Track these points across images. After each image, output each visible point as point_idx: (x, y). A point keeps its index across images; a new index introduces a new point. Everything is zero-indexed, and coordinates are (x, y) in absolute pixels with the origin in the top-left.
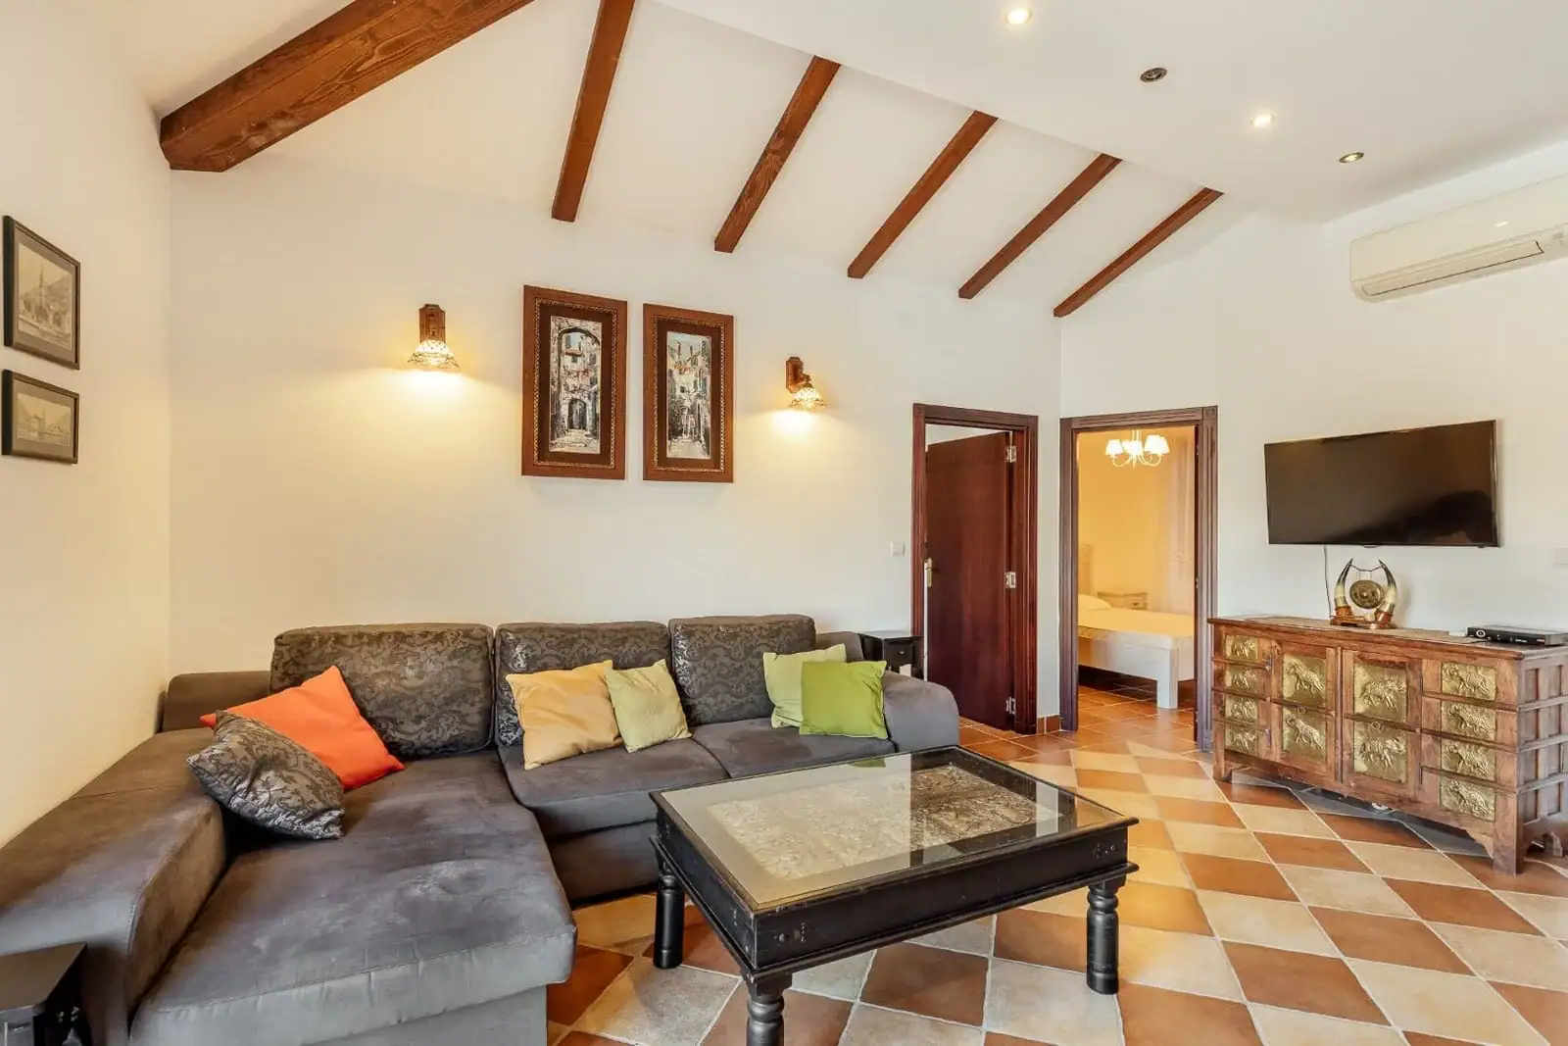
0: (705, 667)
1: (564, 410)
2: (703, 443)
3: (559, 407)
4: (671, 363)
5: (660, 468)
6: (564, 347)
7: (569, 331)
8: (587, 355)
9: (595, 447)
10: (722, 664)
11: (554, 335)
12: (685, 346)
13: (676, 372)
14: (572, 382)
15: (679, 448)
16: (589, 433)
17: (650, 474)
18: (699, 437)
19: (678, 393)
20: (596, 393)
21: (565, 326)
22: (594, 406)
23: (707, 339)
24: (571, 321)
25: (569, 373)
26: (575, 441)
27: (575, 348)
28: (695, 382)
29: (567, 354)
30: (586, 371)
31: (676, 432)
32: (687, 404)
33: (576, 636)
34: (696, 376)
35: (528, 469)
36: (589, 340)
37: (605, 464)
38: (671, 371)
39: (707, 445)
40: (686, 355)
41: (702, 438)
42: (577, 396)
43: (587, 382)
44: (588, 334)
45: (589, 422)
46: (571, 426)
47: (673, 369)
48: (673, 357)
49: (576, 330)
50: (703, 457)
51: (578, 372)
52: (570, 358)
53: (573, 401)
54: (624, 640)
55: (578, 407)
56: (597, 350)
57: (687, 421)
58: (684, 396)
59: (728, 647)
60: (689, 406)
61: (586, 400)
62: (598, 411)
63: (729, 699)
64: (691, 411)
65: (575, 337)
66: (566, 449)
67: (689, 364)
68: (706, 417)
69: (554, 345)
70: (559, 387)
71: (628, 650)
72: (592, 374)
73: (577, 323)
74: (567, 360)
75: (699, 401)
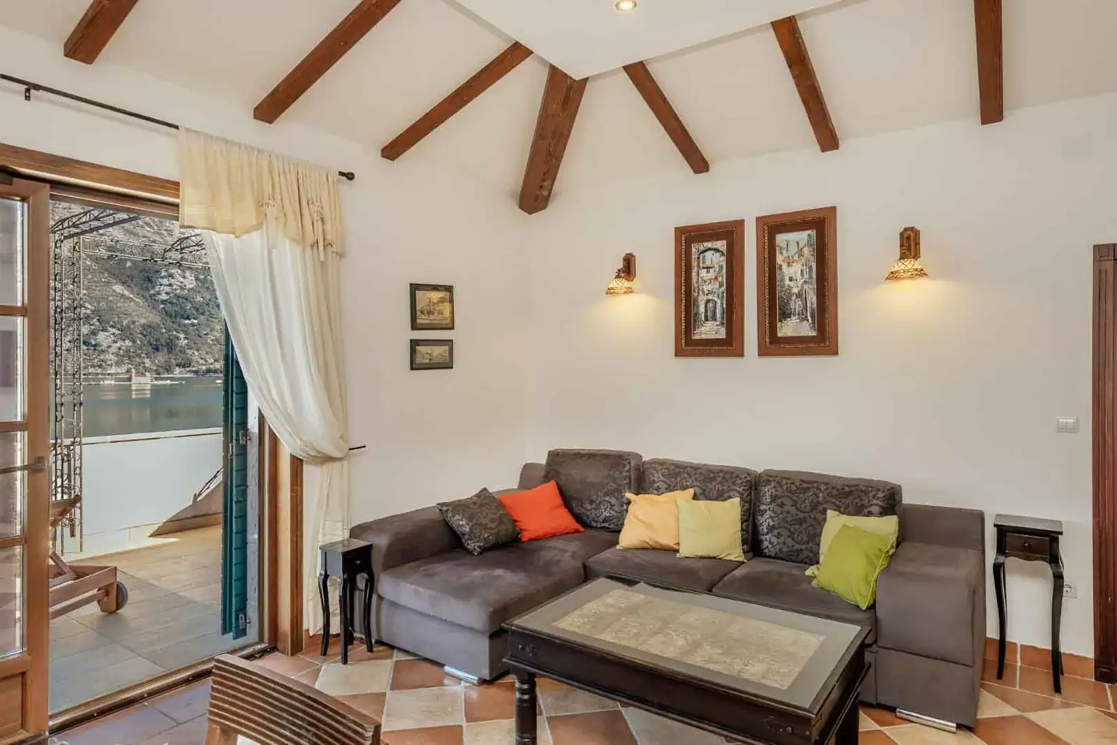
0: (774, 512)
1: (702, 309)
2: (810, 321)
3: (698, 307)
4: (779, 259)
5: (773, 344)
6: (701, 265)
7: (705, 251)
8: (717, 266)
9: (722, 334)
10: (788, 513)
11: (694, 257)
12: (795, 243)
13: (785, 267)
14: (706, 288)
15: (789, 328)
16: (718, 323)
17: (763, 352)
18: (806, 317)
19: (787, 282)
20: (723, 293)
21: (702, 248)
22: (722, 304)
23: (813, 233)
24: (705, 244)
25: (705, 282)
26: (710, 330)
27: (708, 263)
28: (802, 271)
29: (704, 268)
30: (716, 278)
31: (786, 315)
32: (795, 290)
33: (682, 470)
34: (803, 265)
35: (679, 353)
36: (718, 254)
37: (729, 346)
38: (781, 266)
39: (814, 323)
40: (793, 249)
41: (810, 318)
42: (710, 297)
43: (717, 285)
44: (717, 250)
45: (718, 315)
46: (707, 319)
47: (782, 263)
48: (781, 253)
49: (709, 249)
50: (810, 334)
51: (710, 279)
52: (705, 270)
53: (708, 301)
54: (713, 479)
55: (711, 305)
56: (722, 260)
57: (795, 305)
58: (792, 284)
59: (795, 499)
60: (796, 292)
61: (716, 299)
62: (725, 306)
63: (790, 542)
64: (799, 295)
65: (709, 254)
66: (704, 337)
67: (796, 257)
68: (812, 298)
69: (694, 264)
70: (698, 292)
71: (714, 486)
72: (720, 279)
73: (709, 245)
74: (703, 273)
75: (806, 287)
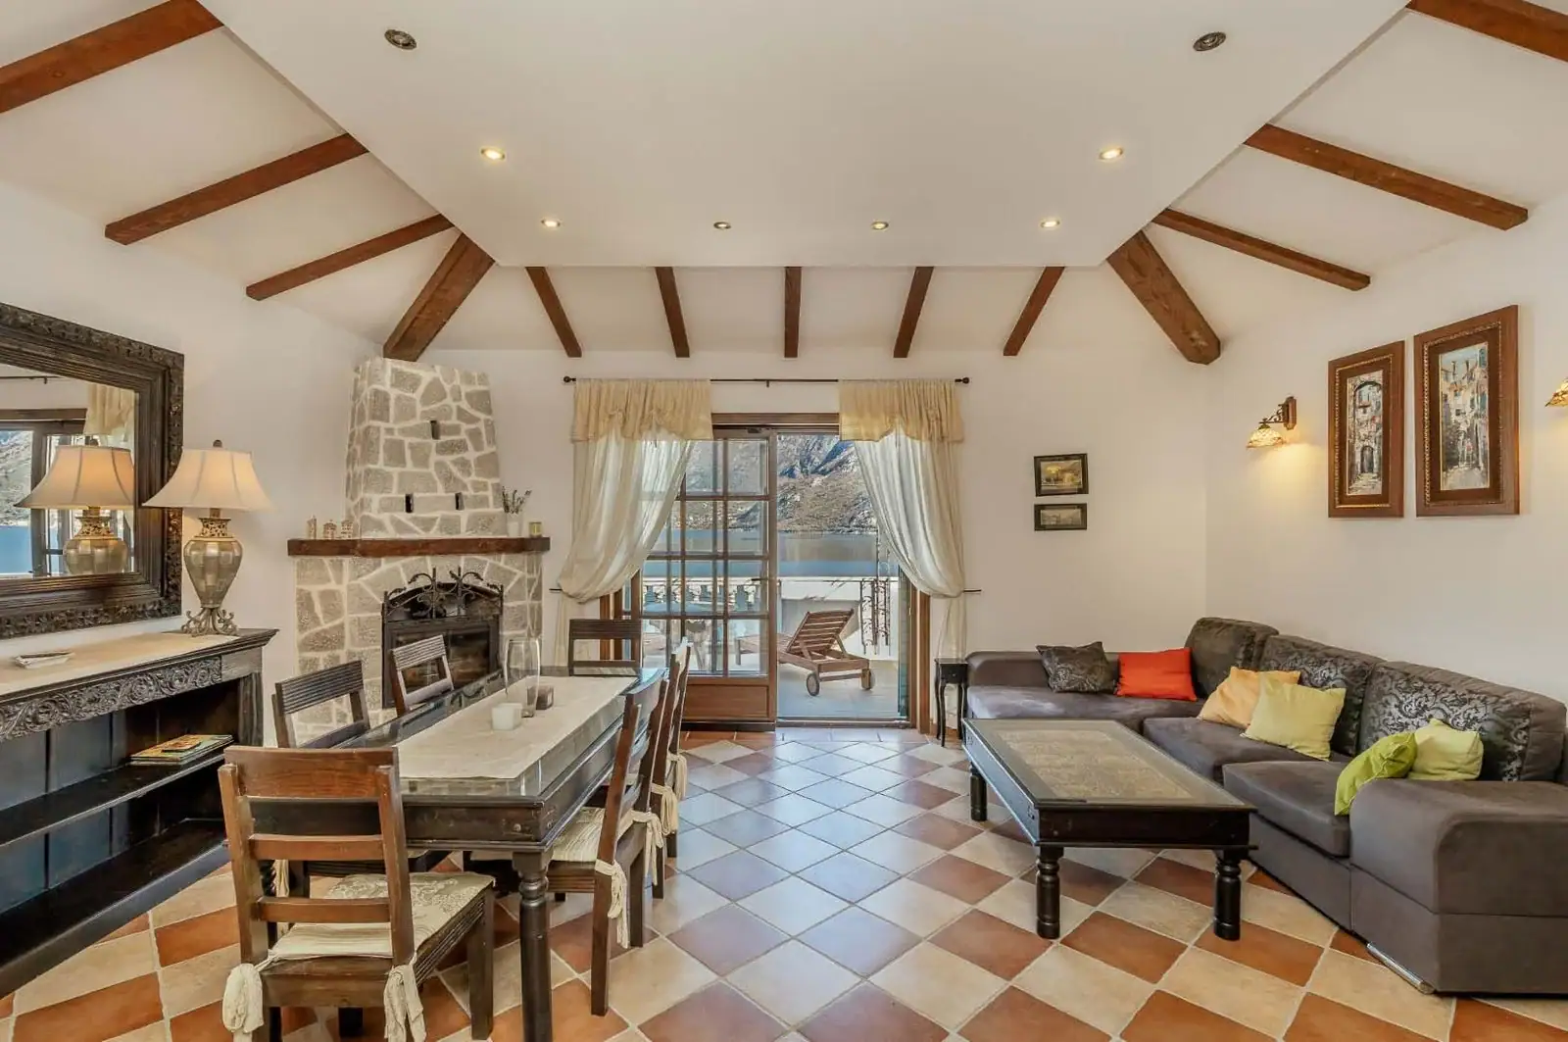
1: (1358, 458)
2: (1482, 470)
3: (1353, 455)
4: (1444, 387)
5: (1434, 502)
6: (1357, 403)
7: (1360, 387)
8: (1373, 404)
9: (1379, 487)
11: (1350, 393)
12: (1463, 363)
13: (1450, 397)
14: (1363, 432)
15: (1453, 479)
16: (1375, 475)
17: (1423, 511)
18: (1477, 462)
19: (1453, 417)
20: (1379, 437)
21: (1359, 383)
22: (1379, 450)
23: (1484, 347)
24: (1362, 377)
25: (1361, 424)
26: (1367, 484)
27: (1365, 400)
28: (1473, 401)
29: (1360, 407)
30: (1373, 419)
31: (1452, 461)
32: (1464, 427)
34: (1473, 393)
35: (1334, 512)
36: (1375, 388)
37: (1388, 503)
38: (1444, 395)
39: (1487, 472)
40: (1462, 373)
41: (1481, 464)
42: (1366, 443)
43: (1374, 428)
44: (1374, 384)
45: (1376, 465)
46: (1363, 471)
47: (1446, 392)
48: (1446, 379)
49: (1366, 383)
50: (1482, 486)
51: (1367, 421)
52: (1362, 410)
53: (1364, 449)
55: (1367, 453)
56: (1380, 397)
57: (1465, 447)
58: (1460, 419)
60: (1466, 429)
61: (1373, 445)
62: (1382, 454)
64: (1468, 434)
65: (1365, 389)
66: (1360, 492)
67: (1465, 383)
68: (1484, 437)
69: (1350, 402)
70: (1354, 438)
72: (1377, 420)
73: (1365, 377)
74: (1360, 413)
75: (1476, 421)
